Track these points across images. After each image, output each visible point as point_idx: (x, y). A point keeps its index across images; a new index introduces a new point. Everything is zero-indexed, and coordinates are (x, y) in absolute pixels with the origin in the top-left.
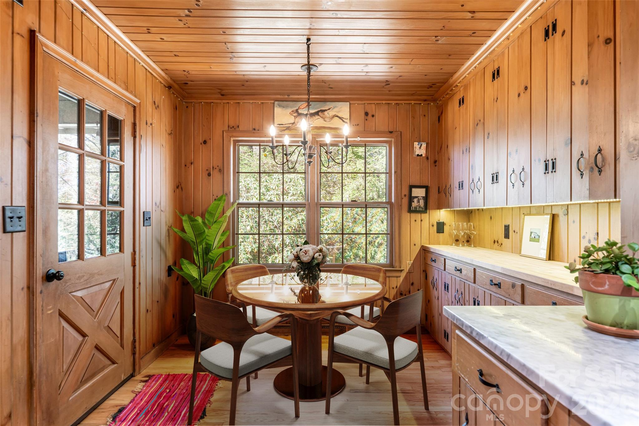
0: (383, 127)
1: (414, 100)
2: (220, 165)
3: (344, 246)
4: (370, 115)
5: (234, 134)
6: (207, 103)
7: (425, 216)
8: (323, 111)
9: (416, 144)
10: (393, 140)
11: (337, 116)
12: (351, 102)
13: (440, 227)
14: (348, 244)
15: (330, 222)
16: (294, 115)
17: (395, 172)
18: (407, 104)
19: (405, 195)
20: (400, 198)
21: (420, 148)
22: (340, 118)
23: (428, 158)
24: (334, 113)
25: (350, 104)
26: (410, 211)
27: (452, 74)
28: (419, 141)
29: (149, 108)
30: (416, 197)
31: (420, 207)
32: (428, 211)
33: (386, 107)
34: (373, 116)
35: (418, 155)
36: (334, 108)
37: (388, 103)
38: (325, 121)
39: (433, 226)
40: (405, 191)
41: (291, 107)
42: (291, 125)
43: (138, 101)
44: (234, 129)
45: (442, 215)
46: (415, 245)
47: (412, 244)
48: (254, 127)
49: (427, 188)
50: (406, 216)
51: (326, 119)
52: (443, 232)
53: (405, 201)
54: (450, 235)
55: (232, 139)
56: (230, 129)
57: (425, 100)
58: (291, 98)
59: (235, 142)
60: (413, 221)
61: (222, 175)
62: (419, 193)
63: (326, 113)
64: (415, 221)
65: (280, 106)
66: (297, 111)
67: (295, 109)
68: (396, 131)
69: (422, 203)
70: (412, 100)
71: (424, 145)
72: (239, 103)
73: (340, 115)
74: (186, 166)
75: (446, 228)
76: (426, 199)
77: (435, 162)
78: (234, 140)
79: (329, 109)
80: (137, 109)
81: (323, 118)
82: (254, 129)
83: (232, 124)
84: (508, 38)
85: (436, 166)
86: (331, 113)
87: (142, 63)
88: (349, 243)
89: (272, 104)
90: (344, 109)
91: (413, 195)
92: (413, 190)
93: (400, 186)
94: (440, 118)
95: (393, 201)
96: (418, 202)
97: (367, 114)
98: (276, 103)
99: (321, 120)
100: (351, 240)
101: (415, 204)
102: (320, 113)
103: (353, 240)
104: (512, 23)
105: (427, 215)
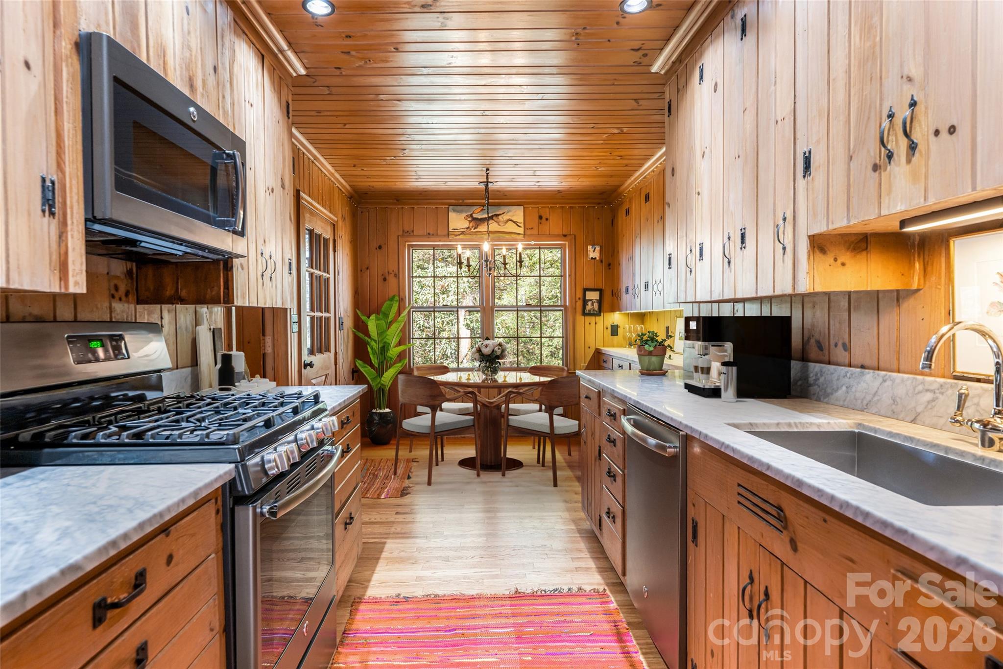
0: (557, 231)
1: (587, 203)
2: (396, 271)
3: (519, 359)
4: (544, 219)
5: (408, 239)
6: (381, 208)
7: (599, 319)
8: (497, 215)
9: (590, 247)
10: (567, 243)
11: (511, 221)
12: (525, 206)
13: (614, 330)
14: (524, 357)
15: (501, 327)
16: (469, 219)
17: (569, 276)
18: (581, 207)
19: (579, 299)
20: (574, 301)
21: (594, 251)
22: (514, 222)
23: (602, 261)
24: (508, 218)
25: (524, 208)
26: (584, 314)
27: (619, 186)
28: (593, 245)
29: (340, 223)
30: (591, 300)
31: (594, 310)
32: (602, 314)
33: (560, 210)
34: (547, 219)
35: (592, 258)
36: (508, 212)
37: (563, 207)
38: (500, 225)
39: (607, 328)
40: (579, 294)
41: (466, 212)
42: (465, 230)
43: (336, 219)
44: (408, 234)
45: (616, 318)
46: (589, 348)
47: (587, 348)
48: (428, 232)
49: (601, 291)
50: (580, 319)
51: (500, 224)
52: (617, 335)
53: (579, 304)
54: (624, 337)
55: (407, 244)
56: (404, 234)
57: (599, 204)
58: (466, 203)
59: (409, 246)
60: (587, 324)
61: (397, 280)
62: (593, 296)
63: (500, 217)
64: (590, 324)
65: (454, 211)
66: (471, 215)
67: (470, 213)
68: (570, 235)
69: (596, 306)
70: (585, 203)
71: (598, 248)
72: (413, 208)
73: (514, 219)
74: (361, 271)
75: (620, 331)
76: (600, 302)
77: (609, 265)
78: (408, 245)
79: (503, 213)
80: (336, 226)
81: (498, 223)
82: (429, 234)
83: (406, 229)
84: (653, 171)
85: (610, 269)
86: (505, 217)
87: (337, 185)
88: (525, 355)
89: (447, 209)
90: (517, 214)
91: (587, 298)
92: (587, 293)
93: (574, 289)
94: (613, 222)
95: (568, 304)
96: (592, 305)
97: (541, 217)
98: (451, 207)
99: (495, 224)
100: (528, 351)
101: (589, 307)
102: (494, 218)
103: (531, 351)
104: (654, 162)
105: (601, 318)
